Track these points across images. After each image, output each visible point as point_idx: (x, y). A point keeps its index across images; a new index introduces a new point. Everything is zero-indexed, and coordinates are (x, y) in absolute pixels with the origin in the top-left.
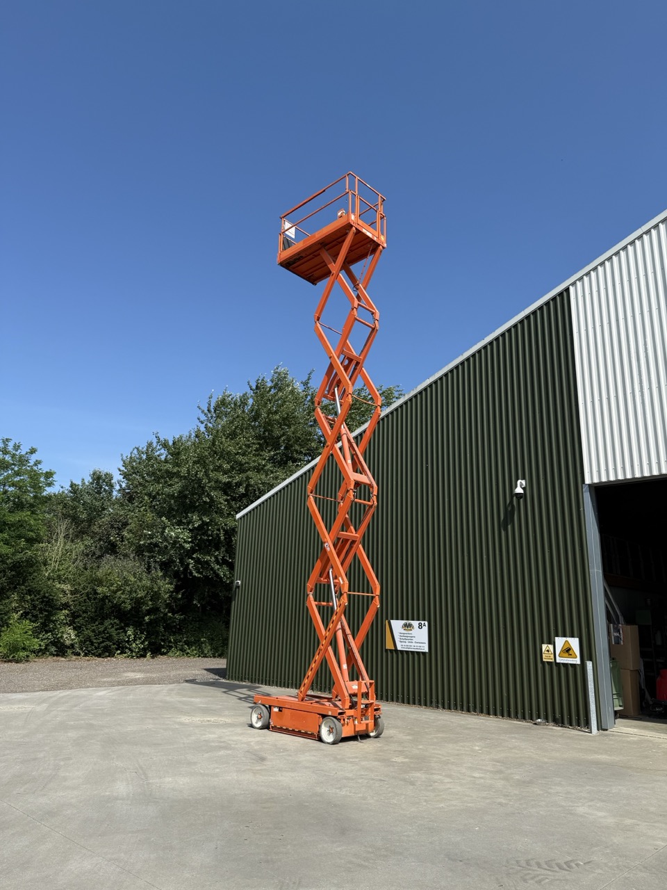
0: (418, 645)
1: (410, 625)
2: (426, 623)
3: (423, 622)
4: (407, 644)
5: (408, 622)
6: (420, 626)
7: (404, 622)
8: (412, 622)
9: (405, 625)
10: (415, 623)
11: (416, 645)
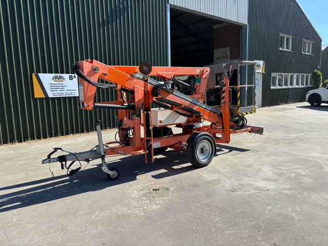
0: (70, 92)
1: (61, 77)
2: (76, 76)
3: (73, 75)
4: (59, 92)
5: (58, 75)
6: (71, 78)
7: (53, 75)
8: (62, 75)
9: (55, 78)
10: (66, 76)
11: (68, 92)
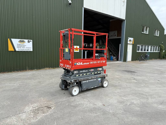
2: (32, 41)
4: (21, 48)
5: (22, 40)
6: (29, 42)
8: (24, 40)
